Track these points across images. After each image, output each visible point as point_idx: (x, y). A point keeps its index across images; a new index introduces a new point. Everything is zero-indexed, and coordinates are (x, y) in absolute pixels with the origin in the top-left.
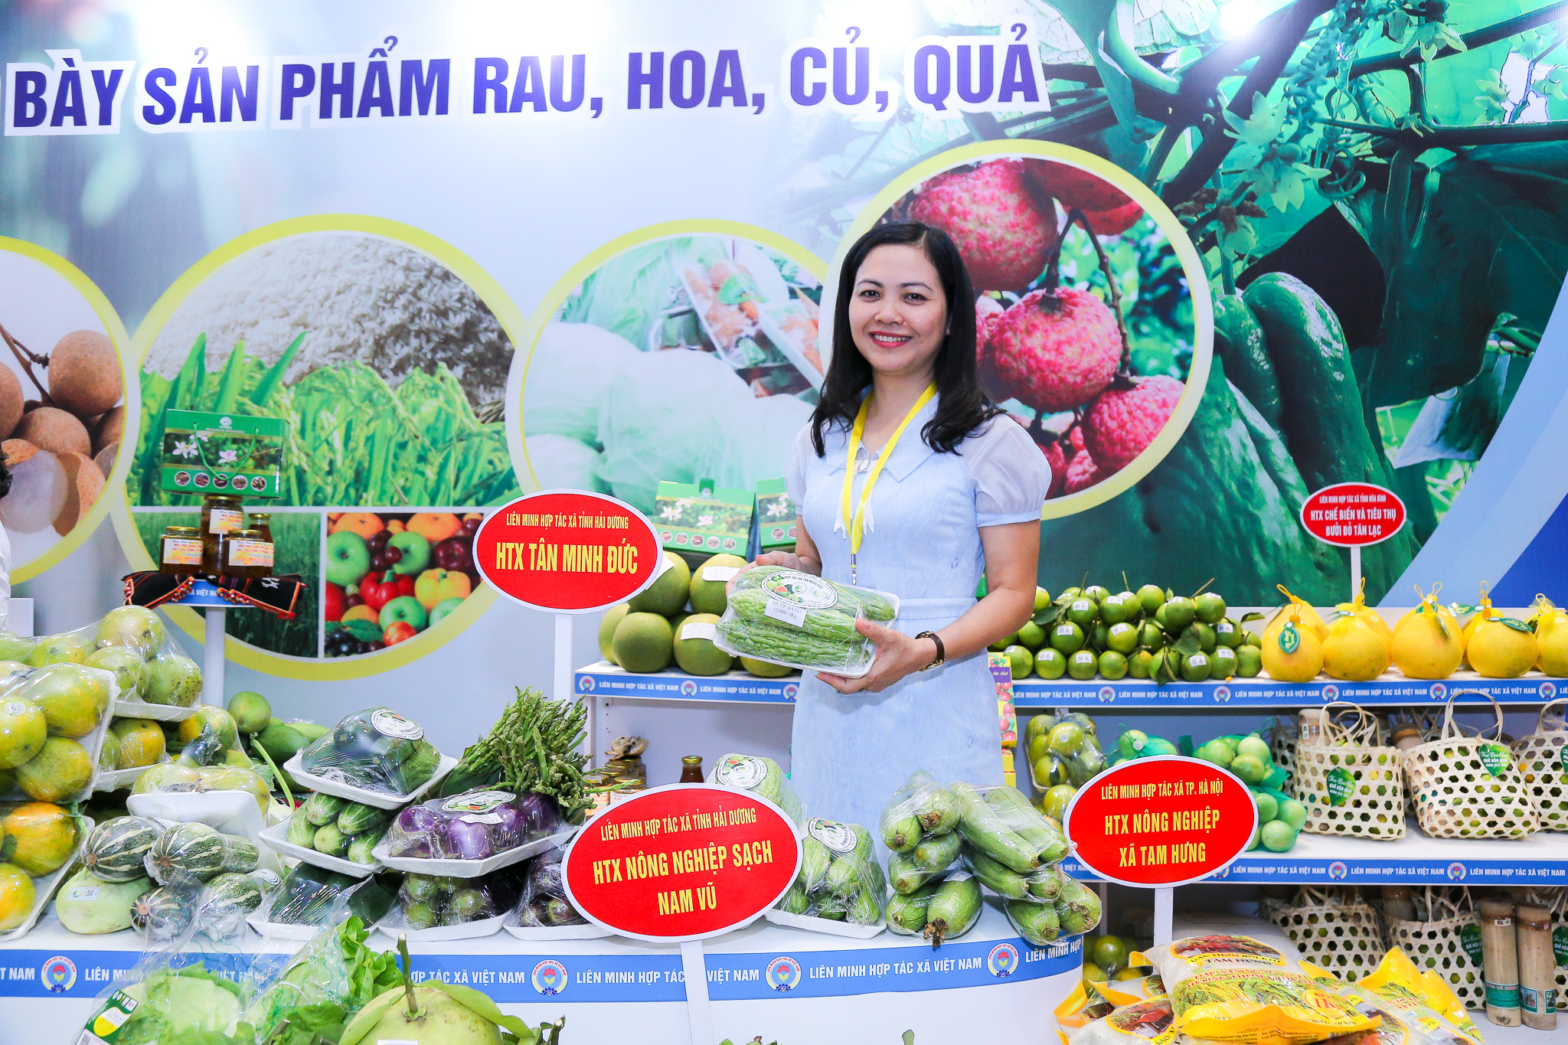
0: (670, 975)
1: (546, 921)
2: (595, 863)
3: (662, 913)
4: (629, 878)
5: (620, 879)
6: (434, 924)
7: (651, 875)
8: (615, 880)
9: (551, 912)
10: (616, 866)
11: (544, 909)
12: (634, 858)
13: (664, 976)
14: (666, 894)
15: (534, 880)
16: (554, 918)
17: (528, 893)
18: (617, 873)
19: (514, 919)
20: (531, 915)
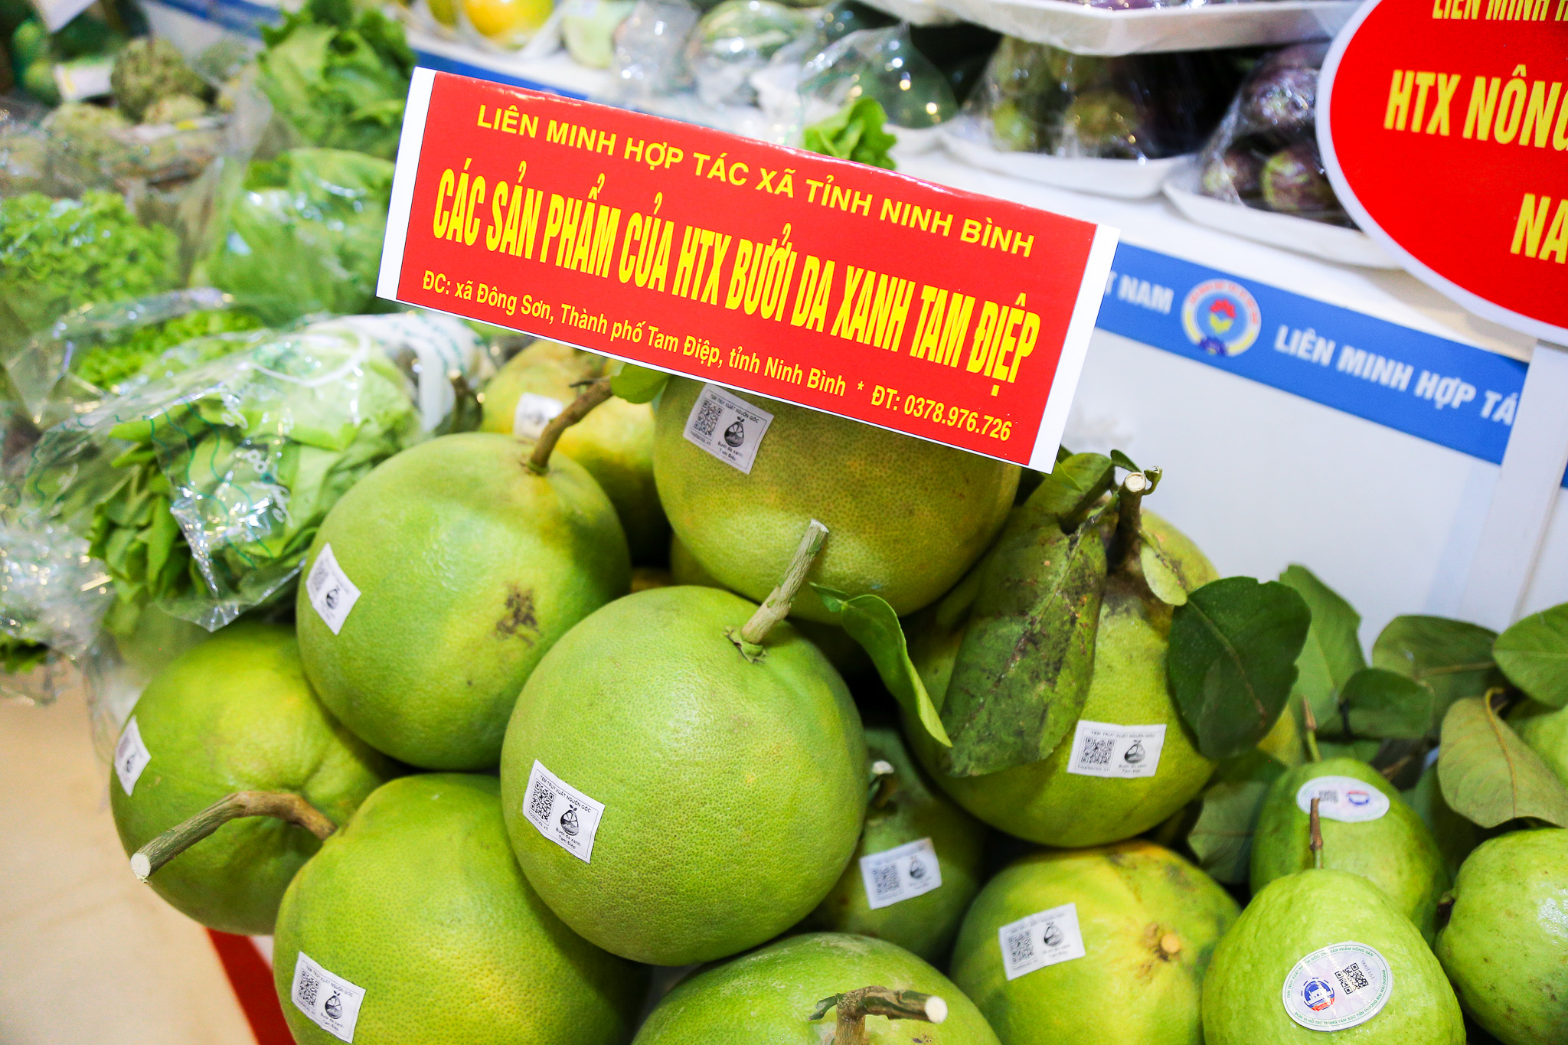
0: (1497, 405)
1: (1252, 195)
2: (1397, 75)
3: (1515, 248)
4: (1467, 133)
5: (1445, 131)
6: (1030, 149)
7: (1524, 141)
8: (1431, 129)
9: (1267, 178)
10: (1446, 94)
11: (1256, 170)
12: (1496, 82)
13: (1480, 400)
14: (1546, 202)
15: (1247, 98)
16: (1270, 197)
17: (1230, 124)
18: (1442, 113)
19: (1190, 178)
20: (1225, 174)
